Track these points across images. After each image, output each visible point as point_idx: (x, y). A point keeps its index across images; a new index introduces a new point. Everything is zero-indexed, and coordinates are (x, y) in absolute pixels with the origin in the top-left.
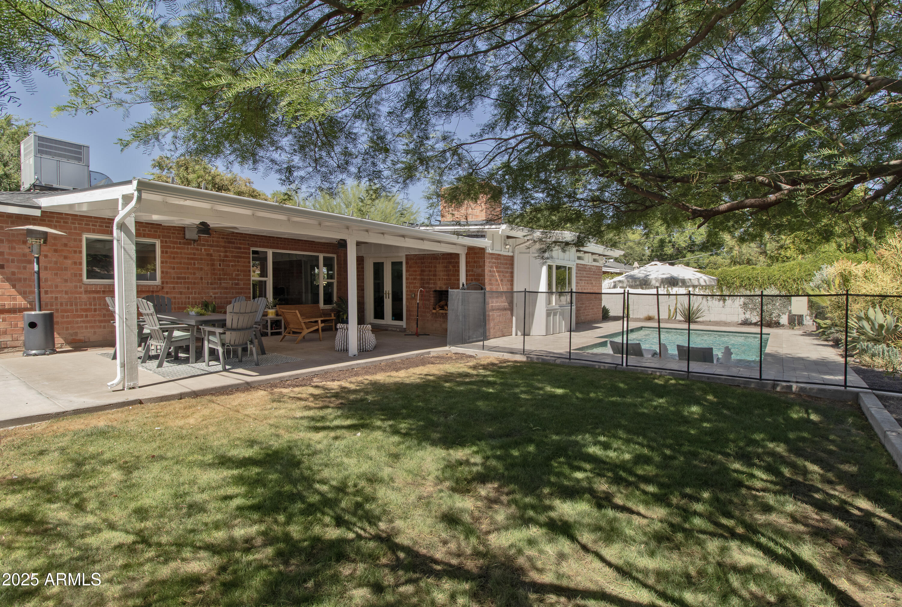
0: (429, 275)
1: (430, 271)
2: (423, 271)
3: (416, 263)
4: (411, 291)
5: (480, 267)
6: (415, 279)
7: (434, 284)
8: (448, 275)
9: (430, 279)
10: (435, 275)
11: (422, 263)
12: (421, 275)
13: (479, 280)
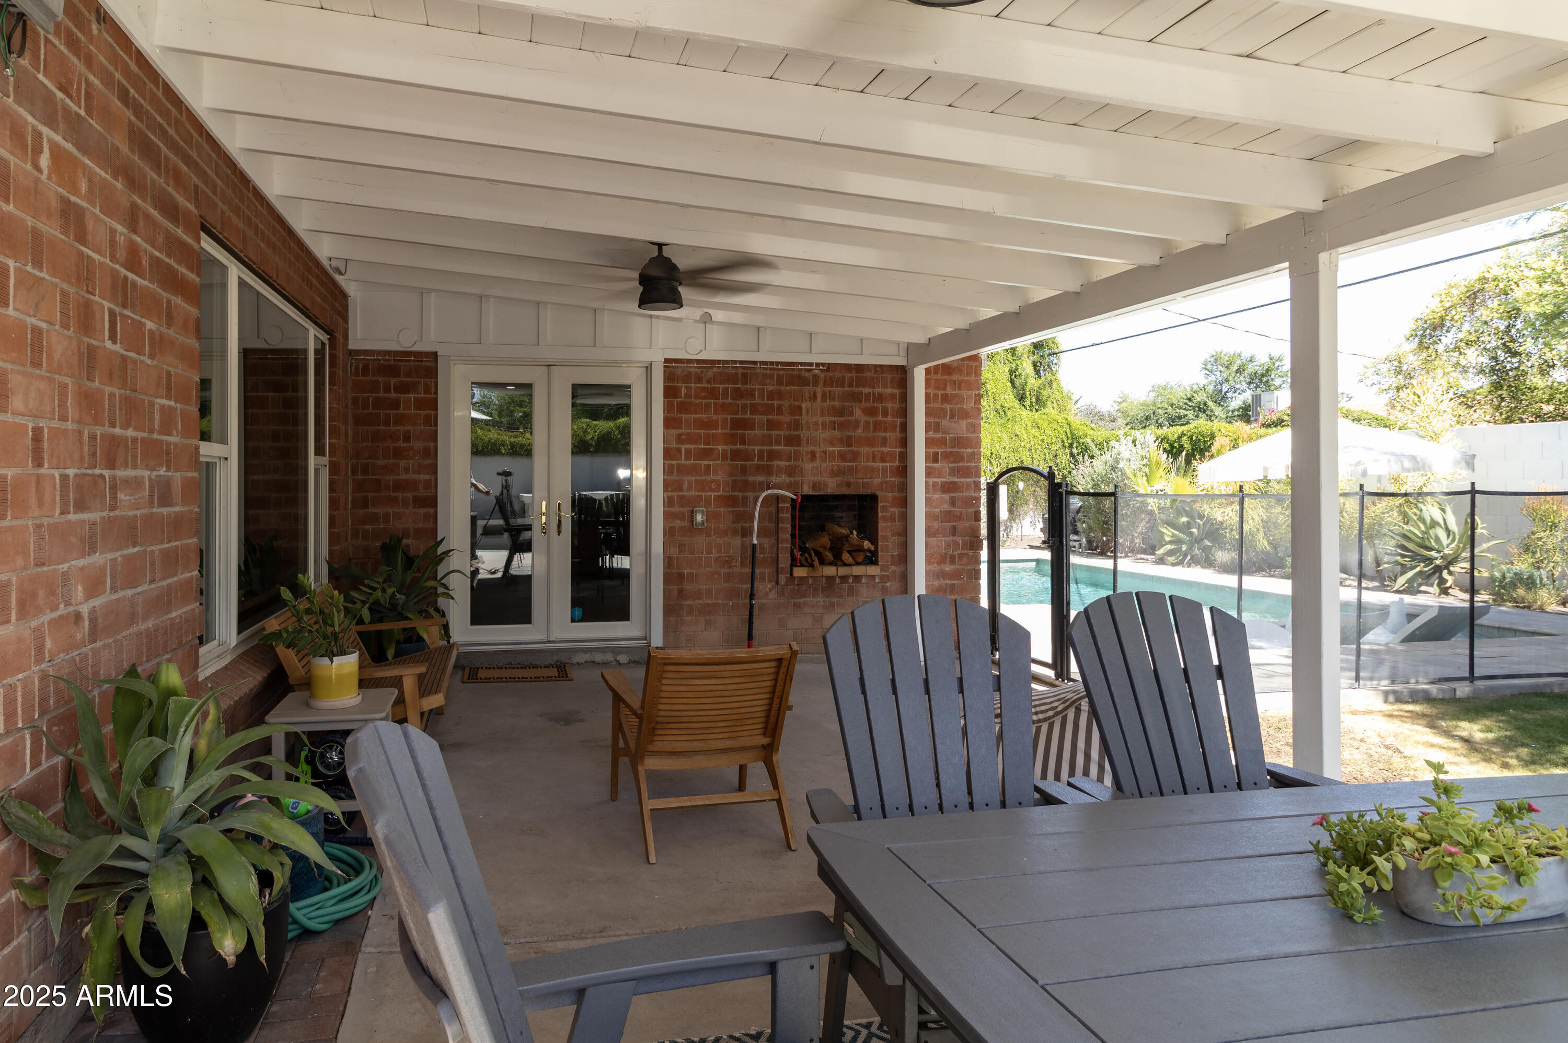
0: (768, 440)
1: (772, 425)
2: (739, 424)
3: (713, 393)
4: (683, 501)
5: (965, 415)
6: (706, 454)
7: (791, 471)
8: (848, 441)
9: (772, 455)
10: (793, 441)
11: (738, 394)
12: (731, 439)
13: (958, 458)
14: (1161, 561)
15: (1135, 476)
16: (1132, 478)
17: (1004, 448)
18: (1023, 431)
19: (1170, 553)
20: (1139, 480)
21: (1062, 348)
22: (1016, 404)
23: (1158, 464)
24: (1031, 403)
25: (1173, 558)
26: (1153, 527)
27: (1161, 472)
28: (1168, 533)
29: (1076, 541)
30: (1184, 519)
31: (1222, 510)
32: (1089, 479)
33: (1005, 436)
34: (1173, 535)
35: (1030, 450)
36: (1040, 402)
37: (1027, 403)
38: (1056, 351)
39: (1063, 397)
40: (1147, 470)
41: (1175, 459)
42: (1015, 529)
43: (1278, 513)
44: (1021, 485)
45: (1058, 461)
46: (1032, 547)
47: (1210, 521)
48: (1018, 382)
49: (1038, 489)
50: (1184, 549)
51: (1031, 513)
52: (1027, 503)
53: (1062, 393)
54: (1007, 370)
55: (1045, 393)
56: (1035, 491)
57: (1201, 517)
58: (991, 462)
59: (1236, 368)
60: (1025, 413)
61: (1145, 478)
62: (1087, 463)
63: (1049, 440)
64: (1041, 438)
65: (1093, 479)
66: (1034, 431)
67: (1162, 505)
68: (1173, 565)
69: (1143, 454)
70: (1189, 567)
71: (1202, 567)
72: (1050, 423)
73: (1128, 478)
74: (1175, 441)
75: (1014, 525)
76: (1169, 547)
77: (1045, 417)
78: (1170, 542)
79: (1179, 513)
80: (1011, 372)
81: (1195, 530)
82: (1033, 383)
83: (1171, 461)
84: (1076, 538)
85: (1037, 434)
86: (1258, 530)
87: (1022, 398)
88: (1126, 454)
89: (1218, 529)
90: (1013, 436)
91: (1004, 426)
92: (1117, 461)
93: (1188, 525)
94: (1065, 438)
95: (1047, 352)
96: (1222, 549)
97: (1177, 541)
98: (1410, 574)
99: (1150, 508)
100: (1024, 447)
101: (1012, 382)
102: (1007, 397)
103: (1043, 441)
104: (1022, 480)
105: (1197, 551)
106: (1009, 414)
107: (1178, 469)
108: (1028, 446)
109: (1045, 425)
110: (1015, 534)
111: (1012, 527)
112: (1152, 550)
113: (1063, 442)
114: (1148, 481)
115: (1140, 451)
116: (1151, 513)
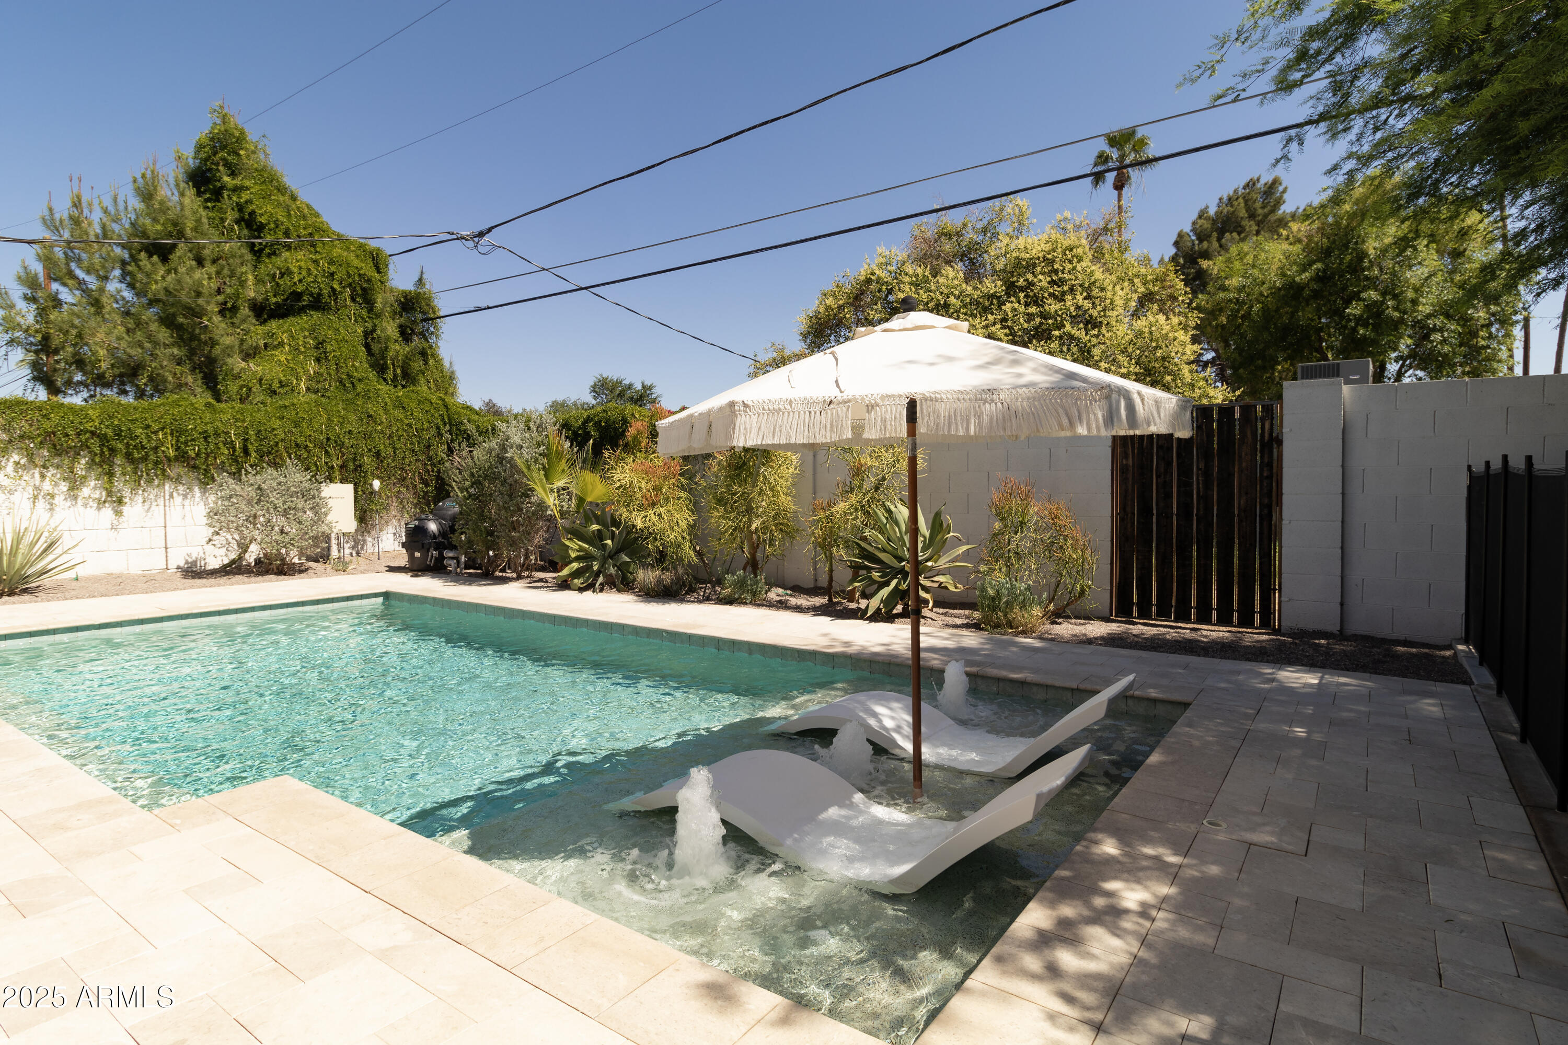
14: (564, 585)
15: (529, 468)
16: (525, 471)
17: (350, 432)
18: (381, 412)
19: (576, 574)
20: (535, 475)
21: (441, 313)
22: (372, 375)
23: (560, 454)
24: (395, 376)
25: (581, 580)
26: (553, 537)
27: (563, 465)
28: (574, 546)
29: (453, 558)
30: (595, 527)
31: (643, 513)
32: (466, 475)
33: (352, 417)
34: (581, 549)
35: (390, 437)
36: (408, 377)
37: (389, 375)
38: (432, 316)
39: (443, 377)
40: (545, 461)
41: (580, 449)
42: (369, 544)
43: (720, 517)
44: (376, 484)
45: (432, 453)
46: (392, 569)
47: (630, 529)
48: (375, 347)
49: (403, 490)
50: (595, 568)
51: (395, 522)
52: (387, 508)
53: (442, 372)
54: (360, 330)
55: (417, 365)
56: (398, 492)
57: (616, 523)
58: (327, 452)
59: (618, 392)
60: (383, 387)
61: (542, 472)
62: (465, 453)
63: (419, 425)
64: (406, 421)
65: (472, 475)
66: (398, 413)
67: (565, 509)
68: (581, 590)
69: (540, 439)
70: (601, 590)
71: (619, 591)
72: (420, 402)
73: (520, 472)
74: (579, 428)
75: (369, 539)
76: (575, 565)
77: (414, 396)
78: (577, 559)
79: (589, 518)
80: (367, 334)
81: (609, 542)
82: (398, 349)
83: (575, 450)
84: (451, 554)
85: (401, 416)
86: (683, 538)
87: (380, 368)
88: (516, 439)
89: (636, 539)
90: (364, 416)
91: (350, 402)
92: (503, 448)
93: (600, 536)
94: (441, 424)
95: (420, 316)
96: (645, 566)
97: (585, 557)
98: (885, 592)
99: (549, 512)
100: (382, 432)
101: (367, 346)
102: (357, 364)
103: (410, 425)
104: (379, 478)
105: (612, 571)
106: (360, 387)
107: (584, 462)
108: (388, 432)
109: (413, 405)
110: (370, 550)
111: (364, 541)
112: (553, 566)
113: (438, 428)
114: (546, 476)
115: (535, 435)
116: (551, 519)
